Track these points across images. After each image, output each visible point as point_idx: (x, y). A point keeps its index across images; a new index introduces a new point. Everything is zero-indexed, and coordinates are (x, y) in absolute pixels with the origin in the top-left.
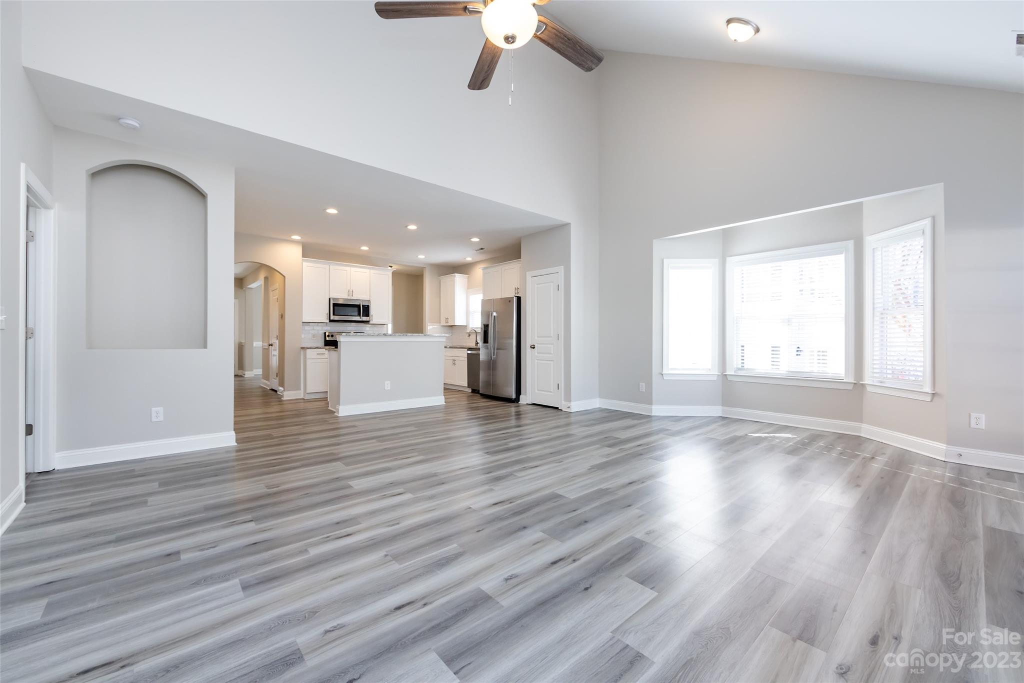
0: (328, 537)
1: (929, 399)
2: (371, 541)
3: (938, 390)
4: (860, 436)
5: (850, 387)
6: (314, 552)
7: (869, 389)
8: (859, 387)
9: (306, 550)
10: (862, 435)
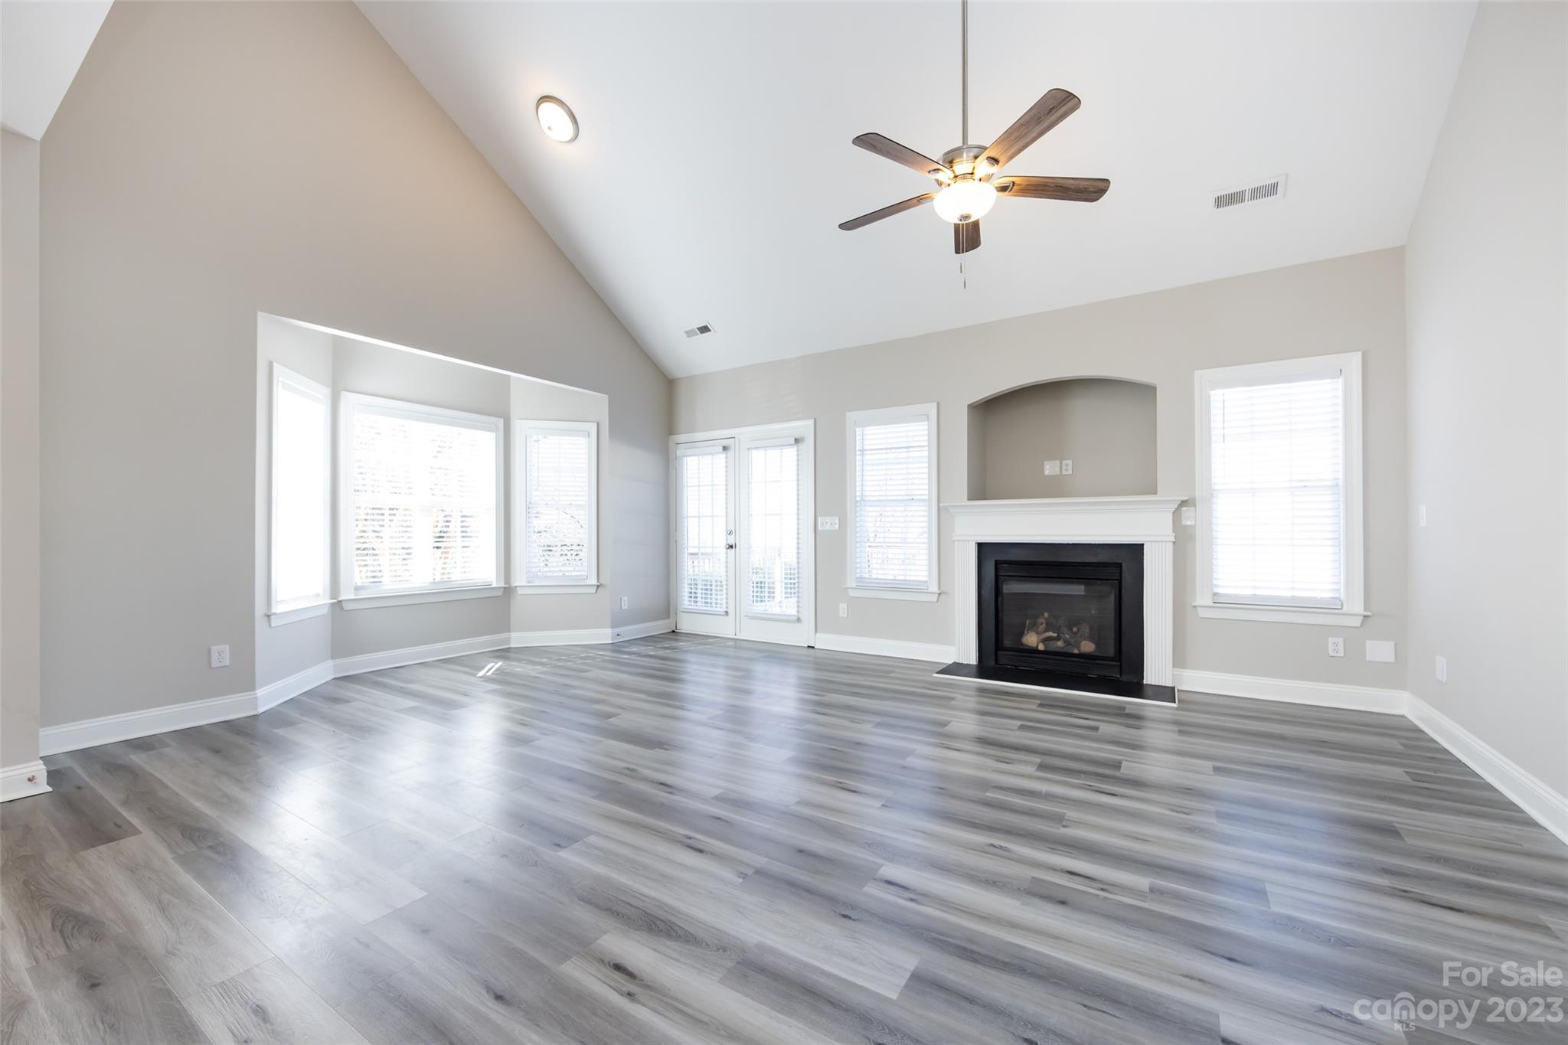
0: (1102, 890)
1: (593, 590)
2: (1055, 848)
3: (601, 581)
4: (510, 648)
5: (500, 593)
6: (1143, 882)
7: (520, 591)
8: (508, 591)
9: (1152, 890)
10: (512, 646)
